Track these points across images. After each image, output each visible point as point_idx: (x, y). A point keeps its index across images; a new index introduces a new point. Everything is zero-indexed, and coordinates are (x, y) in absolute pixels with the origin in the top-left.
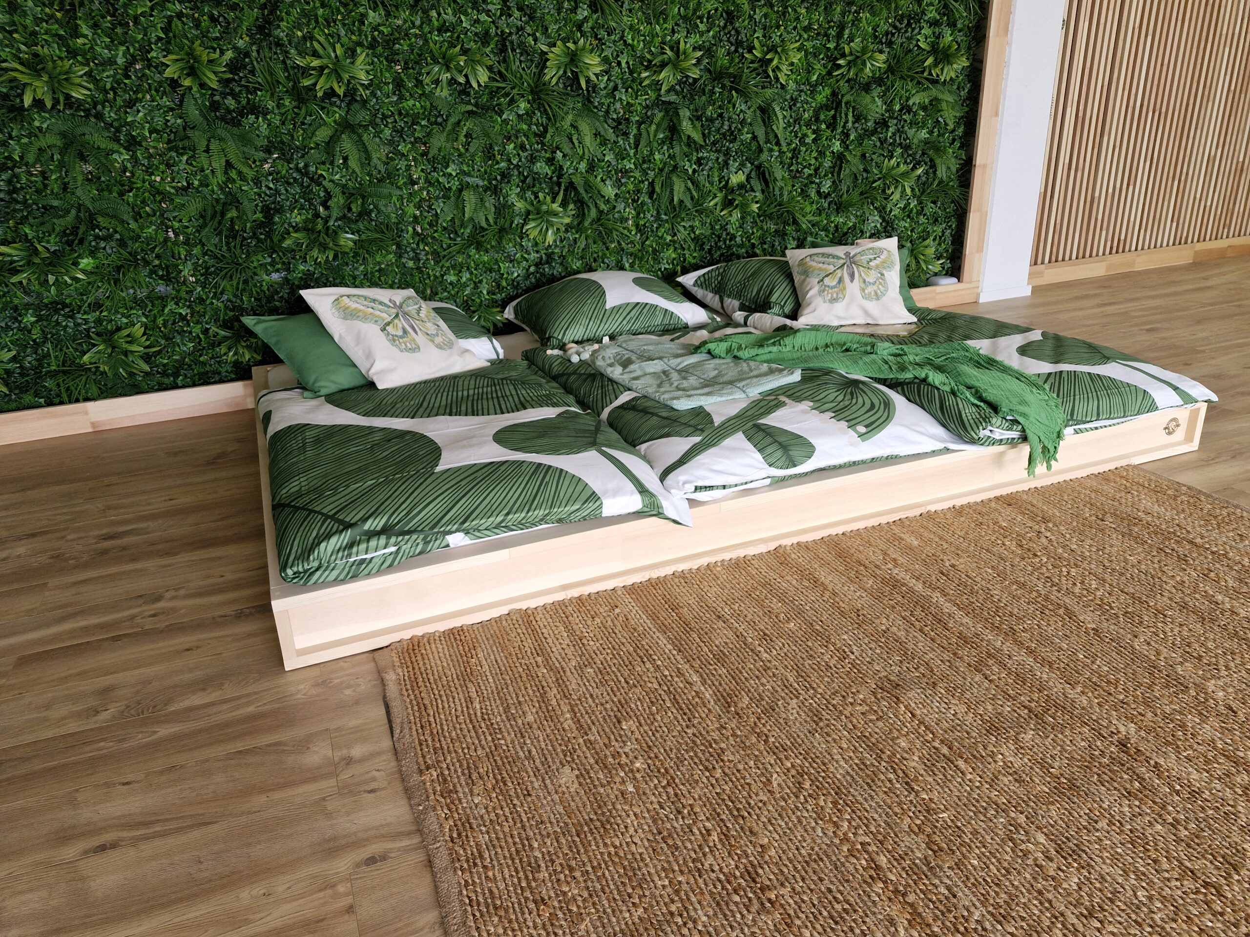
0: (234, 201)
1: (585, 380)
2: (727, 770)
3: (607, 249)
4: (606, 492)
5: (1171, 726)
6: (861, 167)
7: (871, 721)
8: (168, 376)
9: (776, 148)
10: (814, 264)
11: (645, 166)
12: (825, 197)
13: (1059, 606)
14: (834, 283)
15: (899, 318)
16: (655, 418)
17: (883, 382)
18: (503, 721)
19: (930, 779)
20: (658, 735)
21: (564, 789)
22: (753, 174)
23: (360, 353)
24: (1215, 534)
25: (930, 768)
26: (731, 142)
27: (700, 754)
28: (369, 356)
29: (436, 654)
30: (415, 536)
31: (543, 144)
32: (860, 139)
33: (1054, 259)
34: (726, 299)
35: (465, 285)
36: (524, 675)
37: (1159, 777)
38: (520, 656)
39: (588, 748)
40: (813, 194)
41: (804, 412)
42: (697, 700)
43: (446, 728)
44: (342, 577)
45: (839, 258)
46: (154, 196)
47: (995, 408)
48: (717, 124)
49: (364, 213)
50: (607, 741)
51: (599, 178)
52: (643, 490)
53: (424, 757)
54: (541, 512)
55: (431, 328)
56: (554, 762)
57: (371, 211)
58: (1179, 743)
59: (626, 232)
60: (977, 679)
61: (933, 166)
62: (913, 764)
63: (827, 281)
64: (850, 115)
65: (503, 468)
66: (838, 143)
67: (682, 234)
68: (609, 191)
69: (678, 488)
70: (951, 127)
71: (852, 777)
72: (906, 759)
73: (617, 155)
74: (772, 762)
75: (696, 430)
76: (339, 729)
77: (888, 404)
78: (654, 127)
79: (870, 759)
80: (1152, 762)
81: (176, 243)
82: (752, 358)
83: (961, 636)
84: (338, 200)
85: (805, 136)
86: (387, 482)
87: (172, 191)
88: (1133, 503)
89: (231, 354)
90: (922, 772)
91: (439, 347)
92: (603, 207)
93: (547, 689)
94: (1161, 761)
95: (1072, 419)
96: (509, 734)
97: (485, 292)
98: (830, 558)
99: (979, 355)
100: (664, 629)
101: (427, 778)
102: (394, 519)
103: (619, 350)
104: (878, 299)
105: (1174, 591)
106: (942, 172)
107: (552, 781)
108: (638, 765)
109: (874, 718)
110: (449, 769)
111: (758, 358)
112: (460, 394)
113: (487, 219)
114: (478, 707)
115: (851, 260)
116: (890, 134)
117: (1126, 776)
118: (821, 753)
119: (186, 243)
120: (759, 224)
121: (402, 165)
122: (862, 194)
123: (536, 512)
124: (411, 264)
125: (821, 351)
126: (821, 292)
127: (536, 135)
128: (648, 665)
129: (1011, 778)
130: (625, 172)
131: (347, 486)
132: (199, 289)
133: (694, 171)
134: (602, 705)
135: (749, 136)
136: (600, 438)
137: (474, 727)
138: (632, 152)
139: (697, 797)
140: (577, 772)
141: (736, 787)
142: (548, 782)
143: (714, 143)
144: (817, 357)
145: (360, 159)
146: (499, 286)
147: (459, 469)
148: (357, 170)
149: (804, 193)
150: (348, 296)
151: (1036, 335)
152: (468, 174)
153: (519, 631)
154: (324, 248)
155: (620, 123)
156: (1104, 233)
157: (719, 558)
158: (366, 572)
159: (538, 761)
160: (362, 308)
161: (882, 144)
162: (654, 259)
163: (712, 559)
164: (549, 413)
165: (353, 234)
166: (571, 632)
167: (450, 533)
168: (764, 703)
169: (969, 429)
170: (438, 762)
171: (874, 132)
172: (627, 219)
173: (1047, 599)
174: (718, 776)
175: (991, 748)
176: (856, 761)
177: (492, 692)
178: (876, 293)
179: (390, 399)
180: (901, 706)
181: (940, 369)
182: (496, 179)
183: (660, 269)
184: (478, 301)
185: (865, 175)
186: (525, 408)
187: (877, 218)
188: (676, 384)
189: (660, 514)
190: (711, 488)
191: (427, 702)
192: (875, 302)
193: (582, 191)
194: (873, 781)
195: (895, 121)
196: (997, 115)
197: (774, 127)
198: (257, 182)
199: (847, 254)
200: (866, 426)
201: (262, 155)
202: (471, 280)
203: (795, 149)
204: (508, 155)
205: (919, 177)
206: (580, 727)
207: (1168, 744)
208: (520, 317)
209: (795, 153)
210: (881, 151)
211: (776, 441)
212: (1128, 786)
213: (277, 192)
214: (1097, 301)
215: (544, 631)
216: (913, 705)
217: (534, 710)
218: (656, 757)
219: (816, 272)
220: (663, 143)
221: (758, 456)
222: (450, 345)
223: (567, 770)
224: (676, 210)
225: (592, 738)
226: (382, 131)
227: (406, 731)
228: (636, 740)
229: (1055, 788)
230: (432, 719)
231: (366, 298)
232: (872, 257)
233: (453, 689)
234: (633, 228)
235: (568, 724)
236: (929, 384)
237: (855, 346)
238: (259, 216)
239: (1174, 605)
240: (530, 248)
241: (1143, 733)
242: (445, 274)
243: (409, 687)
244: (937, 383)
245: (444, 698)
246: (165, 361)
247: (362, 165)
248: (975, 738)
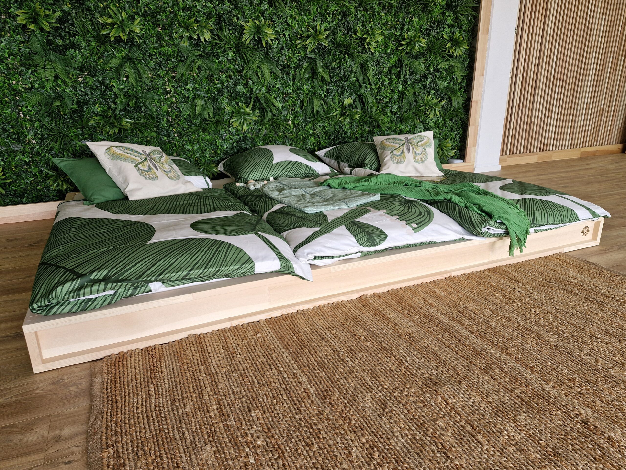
0: (59, 96)
1: (256, 199)
2: (321, 446)
3: (277, 135)
4: (258, 258)
6: (414, 99)
7: (419, 407)
8: (17, 197)
9: (369, 86)
10: (388, 143)
11: (298, 91)
12: (395, 114)
13: (532, 332)
14: (399, 153)
15: (434, 173)
16: (293, 217)
17: (426, 201)
18: (169, 411)
19: (460, 450)
20: (275, 420)
21: (204, 462)
22: (357, 100)
23: (121, 179)
25: (460, 442)
26: (345, 81)
27: (304, 434)
28: (126, 181)
30: (125, 284)
31: (242, 76)
32: (413, 85)
33: (511, 153)
34: (341, 163)
35: (196, 151)
37: (613, 447)
38: (190, 365)
39: (225, 430)
40: (388, 112)
41: (381, 215)
42: (305, 394)
43: (127, 417)
44: (74, 310)
45: (401, 140)
46: (11, 92)
47: (490, 216)
48: (337, 71)
49: (137, 108)
50: (239, 425)
51: (273, 96)
52: (281, 257)
53: (107, 438)
54: (214, 270)
55: (167, 168)
56: (200, 442)
57: (142, 107)
59: (288, 127)
60: (486, 378)
61: (451, 101)
62: (448, 439)
63: (395, 152)
64: (408, 71)
65: (192, 242)
66: (401, 86)
67: (319, 130)
68: (279, 104)
69: (304, 257)
70: (459, 81)
71: (407, 448)
72: (443, 435)
73: (283, 85)
74: (353, 438)
75: (318, 224)
76: (58, 415)
77: (429, 213)
78: (303, 71)
79: (419, 435)
80: (606, 435)
81: (24, 120)
82: (353, 189)
83: (474, 350)
84: (122, 99)
85: (384, 81)
86: (114, 249)
87: (23, 90)
88: (565, 273)
89: (55, 185)
90: (455, 444)
91: (171, 178)
92: (275, 112)
94: (612, 434)
95: (533, 224)
96: (171, 421)
97: (208, 156)
99: (479, 189)
100: (287, 347)
101: (105, 455)
102: (113, 272)
103: (278, 184)
104: (423, 162)
105: (599, 323)
106: (455, 104)
107: (196, 456)
108: (259, 443)
109: (421, 405)
110: (123, 447)
111: (356, 188)
112: (178, 203)
113: (209, 115)
114: (153, 401)
115: (408, 142)
116: (428, 83)
117: (590, 446)
118: (386, 431)
119: (31, 120)
120: (360, 127)
121: (161, 82)
122: (414, 113)
123: (210, 270)
124: (165, 138)
125: (391, 185)
126: (392, 158)
127: (238, 71)
128: (274, 371)
130: (288, 94)
131: (87, 252)
132: (37, 147)
133: (325, 96)
134: (240, 399)
135: (355, 79)
136: (259, 227)
137: (147, 416)
138: (291, 84)
139: (298, 466)
140: (215, 449)
141: (327, 458)
142: (193, 456)
143: (336, 82)
144: (389, 188)
145: (135, 78)
146: (216, 153)
147: (164, 242)
148: (134, 84)
149: (384, 112)
150: (116, 147)
151: (509, 181)
152: (199, 90)
153: (193, 349)
154: (112, 126)
155: (285, 67)
156: (536, 140)
157: (326, 302)
158: (92, 307)
159: (188, 441)
160: (124, 153)
161: (424, 87)
162: (303, 143)
163: (322, 303)
164: (229, 213)
165: (131, 119)
166: (226, 349)
167: (151, 282)
168: (348, 396)
169: (476, 227)
170: (117, 442)
171: (420, 81)
172: (288, 120)
173: (524, 327)
174: (315, 450)
175: (499, 426)
176: (410, 437)
178: (421, 159)
179: (135, 205)
180: (439, 397)
181: (458, 194)
182: (215, 93)
183: (306, 148)
184: (203, 160)
185: (415, 103)
186: (216, 211)
187: (422, 126)
188: (308, 200)
189: (292, 273)
190: (324, 257)
191: (119, 398)
192: (421, 164)
193: (263, 102)
194: (421, 452)
195: (431, 76)
196: (483, 75)
197: (368, 75)
198: (74, 88)
199: (406, 138)
200: (417, 224)
201: (78, 72)
202: (199, 149)
203: (379, 88)
204: (222, 81)
205: (443, 106)
206: (222, 416)
207: (614, 422)
208: (226, 169)
209: (379, 90)
210: (423, 91)
211: (364, 231)
212: (594, 454)
213: (86, 94)
215: (209, 348)
216: (447, 396)
217: (192, 403)
218: (273, 436)
219: (390, 148)
220: (308, 79)
221: (353, 239)
222: (178, 178)
223: (208, 447)
224: (315, 116)
225: (229, 423)
226: (149, 63)
227: (99, 419)
228: (260, 424)
229: (544, 455)
230: (119, 410)
231: (127, 148)
232: (419, 140)
233: (139, 388)
234: (292, 125)
235: (214, 413)
236: (453, 203)
237: (410, 183)
238: (75, 106)
239: (601, 331)
240: (234, 133)
241: (596, 415)
242: (185, 145)
243: (109, 387)
244: (457, 202)
245: (131, 395)
246: (15, 188)
247: (137, 81)
248: (488, 419)
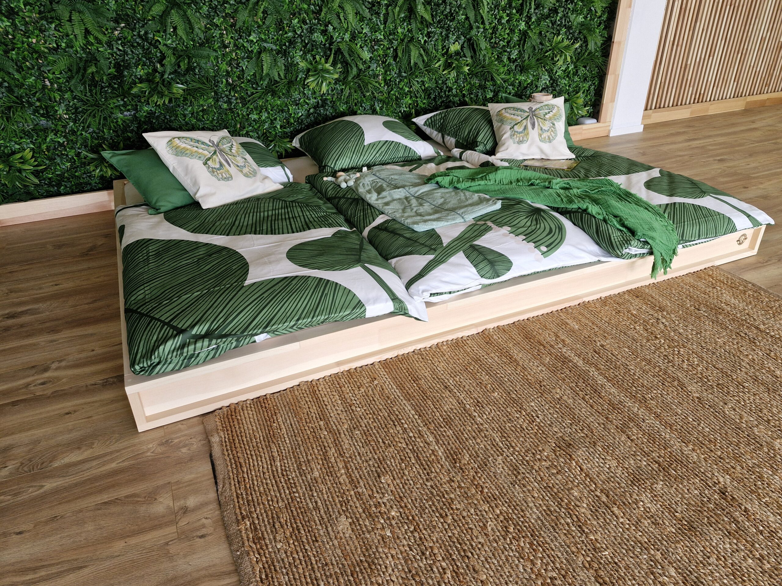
0: (92, 59)
1: (351, 204)
2: (455, 517)
3: (364, 97)
4: (368, 301)
5: (753, 477)
6: (539, 41)
7: (553, 474)
8: (53, 186)
9: (482, 26)
10: (508, 115)
11: (391, 37)
12: (514, 62)
13: (674, 379)
14: (521, 130)
15: (564, 155)
16: (401, 238)
17: (557, 210)
18: (297, 476)
19: (595, 523)
20: (406, 487)
21: (342, 535)
22: (466, 45)
23: (189, 181)
24: (772, 321)
25: (595, 513)
26: (451, 21)
27: (436, 504)
28: (195, 183)
29: (248, 419)
30: (230, 339)
31: (319, 20)
32: (539, 20)
33: (658, 106)
34: (446, 136)
35: (264, 122)
36: (311, 437)
37: (749, 520)
38: (308, 421)
39: (357, 499)
40: (505, 59)
41: (504, 235)
42: (433, 457)
43: (256, 483)
44: (177, 368)
45: (524, 111)
46: (32, 54)
47: (633, 232)
48: (442, 7)
49: (190, 69)
50: (370, 493)
51: (359, 45)
52: (394, 298)
53: (240, 508)
54: (323, 318)
55: (241, 162)
56: (334, 512)
57: (195, 67)
58: (760, 491)
59: (377, 85)
60: (623, 439)
61: (586, 42)
62: (583, 510)
63: (516, 128)
64: (533, 3)
65: (294, 282)
66: (523, 23)
67: (416, 87)
68: (366, 55)
69: (419, 295)
70: (599, 14)
71: (542, 521)
72: (578, 506)
73: (371, 29)
74: (487, 509)
75: (431, 249)
76: (178, 483)
77: (561, 229)
78: (397, 9)
79: (554, 507)
80: (743, 507)
81: (51, 90)
82: (467, 189)
83: (611, 404)
84: (170, 60)
85: (501, 17)
86: (210, 292)
87: (46, 50)
88: (718, 297)
89: (98, 171)
90: (589, 517)
91: (246, 175)
92: (361, 67)
93: (328, 449)
94: (749, 506)
95: (683, 240)
96: (301, 488)
97: (279, 127)
98: (519, 339)
99: (620, 189)
100: (408, 397)
101: (242, 527)
102: (215, 325)
103: (374, 178)
104: (550, 142)
105: (748, 367)
106: (591, 46)
107: (333, 528)
108: (393, 513)
109: (555, 471)
110: (258, 519)
111: (471, 189)
112: (262, 214)
113: (279, 75)
114: (279, 465)
115: (533, 114)
116: (558, 18)
117: (726, 519)
118: (520, 501)
119: (59, 89)
120: (468, 80)
121: (217, 33)
122: (538, 60)
123: (319, 318)
124: (225, 106)
125: (514, 184)
126: (512, 136)
127: (313, 12)
128: (399, 428)
129: (649, 521)
130: (377, 42)
131: (180, 296)
132: (71, 124)
133: (425, 41)
134: (367, 461)
135: (464, 17)
136: (364, 255)
137: (276, 481)
138: (382, 27)
139: (435, 539)
140: (350, 520)
141: (462, 531)
142: (330, 529)
143: (439, 22)
144: (511, 190)
145: (185, 29)
146: (288, 122)
147: (262, 282)
148: (184, 37)
149: (499, 59)
150: (179, 138)
151: (655, 173)
152: (265, 41)
153: (307, 400)
154: (161, 95)
155: (374, 6)
156: (691, 89)
157: (444, 339)
159: (322, 511)
160: (189, 147)
161: (553, 25)
162: (396, 104)
163: (440, 340)
164: (326, 233)
165: (182, 84)
166: (343, 399)
167: (256, 334)
168: (479, 459)
169: (616, 248)
170: (251, 512)
171: (548, 16)
172: (378, 75)
173: (665, 373)
174: (449, 522)
175: (635, 496)
176: (545, 508)
177: (289, 452)
178: (549, 137)
179: (211, 218)
180: (573, 462)
181: (596, 201)
182: (285, 45)
183: (400, 111)
184: (274, 133)
185: (541, 47)
186: (309, 229)
187: (547, 77)
188: (415, 209)
189: (406, 314)
190: (441, 294)
191: (242, 461)
192: (548, 144)
193: (347, 56)
194: (556, 525)
195: (563, 9)
197: (481, 11)
198: (110, 45)
199: (530, 109)
200: (547, 247)
201: (112, 24)
202: (268, 118)
203: (494, 27)
204: (294, 27)
205: (576, 49)
206: (352, 482)
207: (752, 492)
208: (304, 147)
209: (495, 29)
210: (552, 30)
211: (486, 259)
212: (728, 528)
213: (125, 53)
214: (686, 137)
215: (325, 399)
216: (581, 461)
217: (319, 467)
218: (406, 506)
219: (509, 121)
220: (404, 20)
221: (474, 270)
222: (254, 174)
223: (343, 519)
224: (412, 70)
225: (360, 491)
226: (201, 8)
227: (227, 486)
228: (392, 491)
229: (679, 529)
230: (246, 476)
231: (191, 140)
232: (547, 111)
233: (261, 450)
234: (383, 82)
235: (343, 478)
236: (589, 214)
237: (538, 182)
238: (112, 70)
239: (749, 378)
240: (310, 95)
241: (735, 483)
242: (250, 113)
243: (228, 447)
244: (594, 213)
245: (255, 458)
246: (50, 176)
247: (187, 34)
248: (624, 488)
